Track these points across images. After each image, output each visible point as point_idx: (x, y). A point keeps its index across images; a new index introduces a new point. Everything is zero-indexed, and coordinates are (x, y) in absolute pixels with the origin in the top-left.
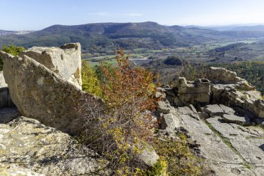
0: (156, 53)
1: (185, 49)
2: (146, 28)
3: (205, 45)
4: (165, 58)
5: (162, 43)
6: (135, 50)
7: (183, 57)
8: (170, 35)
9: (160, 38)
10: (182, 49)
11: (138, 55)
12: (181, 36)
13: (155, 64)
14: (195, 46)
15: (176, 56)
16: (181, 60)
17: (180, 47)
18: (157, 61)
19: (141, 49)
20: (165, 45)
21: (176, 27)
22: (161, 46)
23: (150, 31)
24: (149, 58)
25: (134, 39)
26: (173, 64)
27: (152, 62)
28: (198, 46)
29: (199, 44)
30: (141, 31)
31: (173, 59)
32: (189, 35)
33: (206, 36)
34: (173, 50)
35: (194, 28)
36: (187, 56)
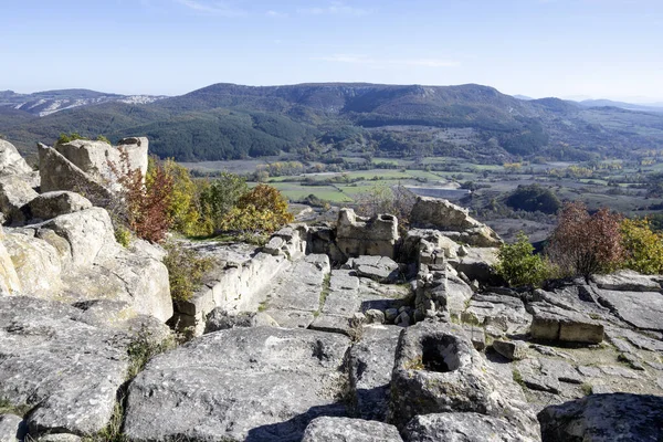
0: (486, 173)
1: (575, 167)
2: (460, 102)
3: (639, 158)
4: (508, 188)
5: (505, 145)
6: (425, 161)
7: (564, 190)
8: (531, 123)
9: (500, 130)
10: (563, 166)
11: (431, 176)
12: (564, 128)
13: (479, 204)
14: (608, 162)
15: (544, 185)
16: (558, 199)
17: (560, 159)
18: (486, 196)
19: (440, 160)
20: (513, 151)
21: (551, 104)
22: (502, 154)
23: (473, 111)
24: (464, 187)
25: (425, 130)
26: (532, 208)
27: (470, 196)
28: (617, 162)
29: (620, 157)
30: (446, 110)
31: (532, 192)
32: (589, 128)
33: (643, 132)
34: (536, 168)
35: (608, 109)
36: (578, 187)
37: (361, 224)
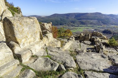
0: (99, 27)
1: (115, 26)
4: (103, 30)
5: (102, 22)
6: (88, 25)
7: (113, 30)
8: (107, 19)
9: (102, 20)
11: (89, 28)
12: (114, 19)
15: (109, 29)
16: (112, 32)
17: (113, 25)
18: (99, 31)
19: (91, 25)
20: (104, 24)
21: (111, 15)
22: (102, 24)
23: (97, 17)
24: (95, 30)
26: (107, 33)
30: (92, 17)
31: (107, 30)
34: (108, 26)
36: (116, 30)
37: (84, 36)
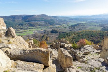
0: (47, 28)
1: (59, 26)
2: (41, 17)
3: (67, 24)
4: (51, 30)
5: (49, 23)
6: (37, 27)
7: (59, 29)
8: (52, 20)
9: (48, 21)
10: (58, 26)
11: (39, 29)
12: (57, 20)
13: (47, 33)
14: (63, 25)
15: (56, 29)
16: (58, 31)
17: (57, 25)
18: (48, 32)
19: (40, 26)
20: (50, 24)
21: (55, 17)
22: (49, 25)
23: (44, 18)
24: (44, 30)
25: (36, 22)
26: (55, 33)
27: (45, 32)
29: (65, 24)
30: (39, 18)
31: (54, 30)
32: (60, 20)
33: (67, 20)
34: (54, 26)
35: (62, 17)
36: (60, 29)
